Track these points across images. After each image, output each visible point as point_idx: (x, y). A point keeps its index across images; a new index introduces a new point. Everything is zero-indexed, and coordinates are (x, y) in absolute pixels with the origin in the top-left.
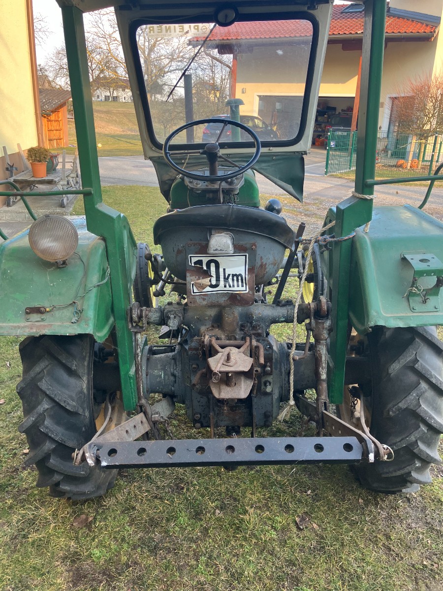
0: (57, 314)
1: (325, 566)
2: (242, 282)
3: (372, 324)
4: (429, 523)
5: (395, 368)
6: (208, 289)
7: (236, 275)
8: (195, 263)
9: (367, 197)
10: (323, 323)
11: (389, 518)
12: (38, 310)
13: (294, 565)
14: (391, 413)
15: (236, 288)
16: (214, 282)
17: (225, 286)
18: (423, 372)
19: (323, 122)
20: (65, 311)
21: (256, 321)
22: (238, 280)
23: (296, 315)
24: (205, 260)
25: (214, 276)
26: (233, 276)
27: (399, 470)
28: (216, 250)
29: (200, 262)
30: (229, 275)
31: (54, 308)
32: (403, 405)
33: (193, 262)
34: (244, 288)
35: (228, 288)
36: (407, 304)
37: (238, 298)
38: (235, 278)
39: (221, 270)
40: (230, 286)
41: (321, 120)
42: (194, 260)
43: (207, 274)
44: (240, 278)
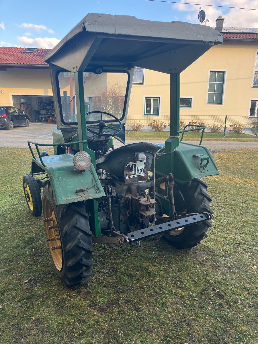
0: (89, 191)
1: (186, 275)
2: (143, 172)
3: (193, 178)
4: (207, 254)
5: (196, 194)
6: (132, 176)
7: (141, 169)
8: (128, 166)
9: (178, 137)
10: (172, 183)
11: (195, 256)
12: (82, 191)
13: (176, 278)
14: (198, 210)
15: (142, 174)
16: (134, 173)
17: (138, 174)
18: (204, 194)
19: (50, 109)
20: (91, 189)
21: (142, 188)
22: (142, 171)
23: (155, 184)
24: (131, 164)
25: (134, 170)
26: (140, 169)
27: (202, 232)
28: (141, 159)
29: (129, 165)
30: (139, 169)
31: (87, 189)
32: (201, 207)
33: (127, 165)
34: (144, 174)
35: (139, 174)
36: (199, 171)
37: (142, 178)
38: (141, 170)
39: (136, 168)
40: (140, 174)
41: (49, 108)
42: (128, 165)
43: (132, 170)
44: (143, 170)
